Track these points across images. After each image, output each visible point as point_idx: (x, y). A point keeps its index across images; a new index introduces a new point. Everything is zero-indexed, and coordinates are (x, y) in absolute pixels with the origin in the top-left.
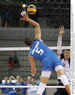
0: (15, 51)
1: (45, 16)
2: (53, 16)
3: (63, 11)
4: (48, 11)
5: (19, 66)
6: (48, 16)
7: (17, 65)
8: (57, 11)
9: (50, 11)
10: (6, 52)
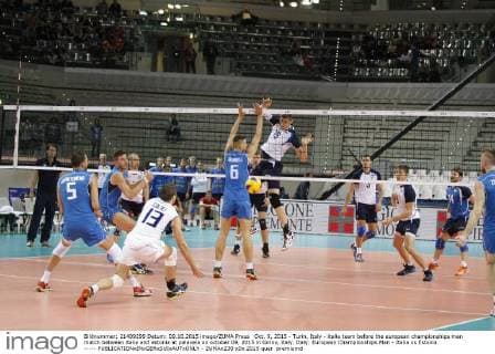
0: (174, 115)
1: (228, 55)
2: (241, 56)
3: (259, 47)
4: (232, 47)
5: (180, 139)
6: (232, 55)
7: (175, 137)
8: (247, 46)
9: (236, 46)
10: (157, 114)
